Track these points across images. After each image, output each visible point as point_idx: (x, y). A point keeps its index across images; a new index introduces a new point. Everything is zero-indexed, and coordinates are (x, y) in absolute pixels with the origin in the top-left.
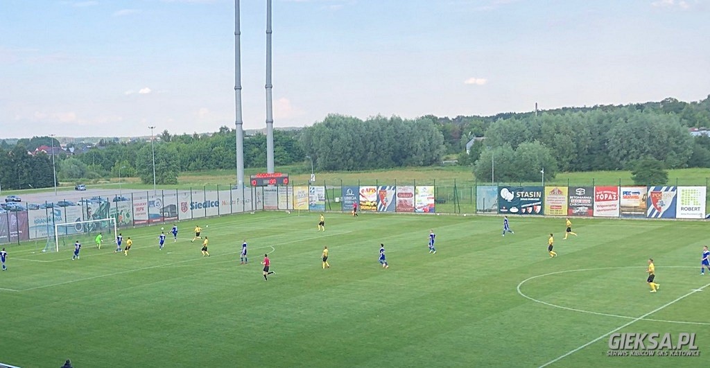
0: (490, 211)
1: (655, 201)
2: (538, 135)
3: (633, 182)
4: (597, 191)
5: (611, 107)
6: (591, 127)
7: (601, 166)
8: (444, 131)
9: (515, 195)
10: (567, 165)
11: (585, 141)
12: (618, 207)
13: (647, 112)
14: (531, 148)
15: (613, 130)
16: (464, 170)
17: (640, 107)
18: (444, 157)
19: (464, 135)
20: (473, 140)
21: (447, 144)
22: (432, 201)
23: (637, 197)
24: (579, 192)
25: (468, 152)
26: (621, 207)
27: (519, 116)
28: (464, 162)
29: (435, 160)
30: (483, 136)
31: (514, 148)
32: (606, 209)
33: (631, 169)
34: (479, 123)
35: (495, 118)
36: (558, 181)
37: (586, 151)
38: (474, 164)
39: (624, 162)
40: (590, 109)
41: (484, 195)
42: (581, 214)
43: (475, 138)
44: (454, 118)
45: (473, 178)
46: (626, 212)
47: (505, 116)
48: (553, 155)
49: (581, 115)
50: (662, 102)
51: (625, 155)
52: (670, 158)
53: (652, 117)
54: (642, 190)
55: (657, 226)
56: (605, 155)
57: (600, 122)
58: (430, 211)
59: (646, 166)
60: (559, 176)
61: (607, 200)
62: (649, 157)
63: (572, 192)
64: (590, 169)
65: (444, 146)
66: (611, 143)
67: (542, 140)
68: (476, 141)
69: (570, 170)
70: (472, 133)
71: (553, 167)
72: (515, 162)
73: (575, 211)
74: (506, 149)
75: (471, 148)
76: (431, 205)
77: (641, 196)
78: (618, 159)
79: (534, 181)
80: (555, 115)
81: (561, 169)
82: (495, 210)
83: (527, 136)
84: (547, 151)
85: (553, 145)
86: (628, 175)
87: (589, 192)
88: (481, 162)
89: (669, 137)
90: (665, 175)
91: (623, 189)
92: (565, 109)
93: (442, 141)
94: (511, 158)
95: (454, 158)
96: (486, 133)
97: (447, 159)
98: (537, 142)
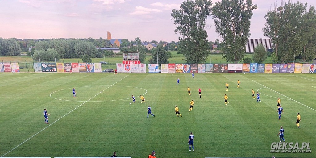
0: (39, 71)
1: (89, 67)
2: (53, 47)
3: (82, 62)
4: (72, 64)
5: (75, 39)
6: (69, 45)
7: (73, 57)
8: (20, 44)
9: (47, 65)
10: (63, 56)
11: (68, 49)
12: (79, 69)
13: (84, 41)
14: (51, 51)
15: (75, 46)
16: (29, 58)
17: (82, 40)
18: (22, 53)
19: (28, 46)
20: (31, 48)
21: (22, 48)
22: (18, 68)
23: (83, 66)
24: (67, 65)
25: (30, 51)
26: (80, 69)
27: (46, 40)
28: (29, 55)
29: (18, 54)
30: (34, 46)
31: (46, 50)
32: (75, 70)
33: (82, 58)
34: (33, 41)
35: (38, 40)
36: (61, 61)
37: (69, 52)
38: (33, 56)
39: (80, 56)
40: (68, 39)
41: (37, 66)
42: (68, 71)
43: (32, 47)
44: (24, 39)
45: (33, 60)
46: (81, 71)
47: (42, 40)
48: (58, 53)
49: (66, 41)
50: (89, 39)
51: (80, 54)
52: (92, 55)
53: (86, 43)
54: (85, 64)
55: (90, 75)
56: (74, 54)
57: (72, 43)
58: (18, 71)
59: (85, 57)
60: (61, 60)
61: (75, 67)
62: (86, 54)
63: (65, 64)
64: (70, 58)
65: (21, 49)
66: (75, 50)
67: (55, 48)
68: (32, 48)
69: (64, 58)
70: (31, 45)
71: (59, 57)
72: (46, 55)
73: (66, 71)
74: (43, 51)
75: (31, 50)
76: (18, 69)
77: (85, 66)
78: (78, 55)
79: (53, 61)
80: (58, 40)
81: (61, 57)
82: (41, 71)
83: (49, 47)
84: (56, 52)
85: (58, 50)
86: (81, 59)
87: (70, 64)
88: (35, 55)
89: (91, 49)
90: (91, 60)
91: (80, 64)
92: (61, 39)
93: (20, 47)
94: (45, 54)
95: (25, 53)
96: (35, 45)
97: (23, 53)
98: (53, 49)
